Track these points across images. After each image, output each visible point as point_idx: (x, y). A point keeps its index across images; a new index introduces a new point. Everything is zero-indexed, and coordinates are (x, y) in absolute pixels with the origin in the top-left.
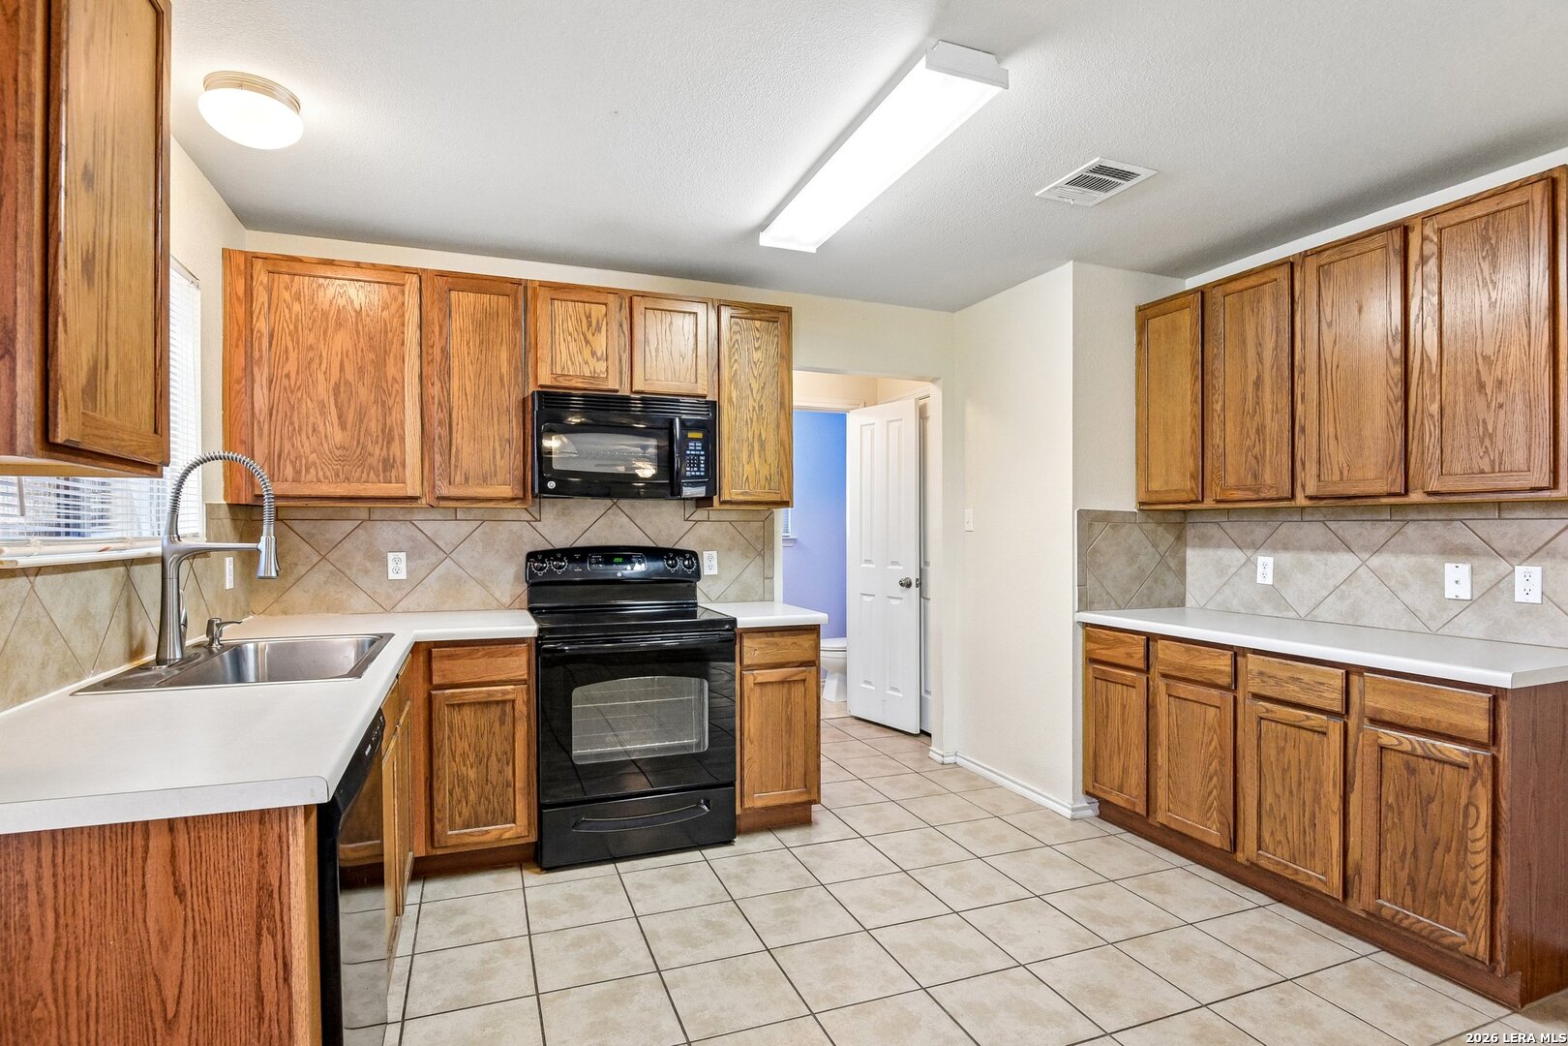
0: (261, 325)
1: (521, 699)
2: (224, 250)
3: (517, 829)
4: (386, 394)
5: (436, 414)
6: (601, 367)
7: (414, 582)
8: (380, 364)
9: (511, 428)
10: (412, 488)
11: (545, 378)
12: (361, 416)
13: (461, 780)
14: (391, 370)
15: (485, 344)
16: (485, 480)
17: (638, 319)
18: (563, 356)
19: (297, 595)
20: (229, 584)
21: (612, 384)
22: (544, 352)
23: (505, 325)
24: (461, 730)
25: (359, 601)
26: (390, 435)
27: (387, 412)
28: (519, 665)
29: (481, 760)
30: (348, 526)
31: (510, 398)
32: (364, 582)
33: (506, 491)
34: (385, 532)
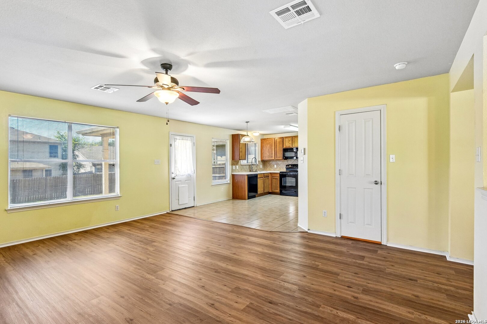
0: (263, 145)
1: (278, 178)
2: (261, 139)
3: (278, 191)
4: (272, 149)
5: (276, 152)
6: (290, 145)
7: (277, 168)
8: (271, 147)
9: (282, 152)
10: (274, 159)
11: (285, 147)
12: (270, 152)
13: (274, 185)
14: (272, 148)
15: (280, 144)
16: (279, 157)
17: (294, 139)
18: (286, 144)
19: (268, 169)
20: (261, 167)
21: (291, 147)
22: (285, 144)
23: (281, 142)
24: (274, 180)
25: (272, 170)
26: (272, 154)
27: (272, 151)
28: (278, 175)
29: (276, 184)
30: (271, 162)
31: (282, 149)
32: (273, 168)
33: (281, 159)
34: (274, 163)
